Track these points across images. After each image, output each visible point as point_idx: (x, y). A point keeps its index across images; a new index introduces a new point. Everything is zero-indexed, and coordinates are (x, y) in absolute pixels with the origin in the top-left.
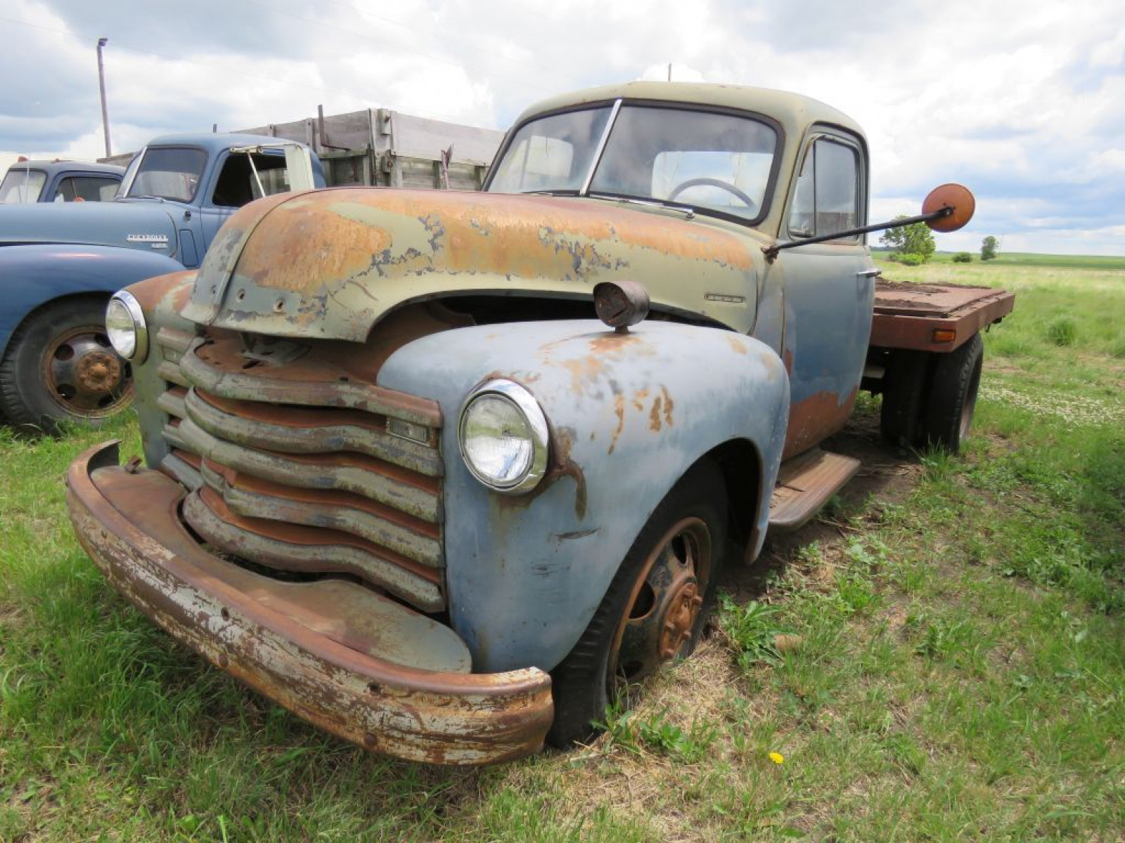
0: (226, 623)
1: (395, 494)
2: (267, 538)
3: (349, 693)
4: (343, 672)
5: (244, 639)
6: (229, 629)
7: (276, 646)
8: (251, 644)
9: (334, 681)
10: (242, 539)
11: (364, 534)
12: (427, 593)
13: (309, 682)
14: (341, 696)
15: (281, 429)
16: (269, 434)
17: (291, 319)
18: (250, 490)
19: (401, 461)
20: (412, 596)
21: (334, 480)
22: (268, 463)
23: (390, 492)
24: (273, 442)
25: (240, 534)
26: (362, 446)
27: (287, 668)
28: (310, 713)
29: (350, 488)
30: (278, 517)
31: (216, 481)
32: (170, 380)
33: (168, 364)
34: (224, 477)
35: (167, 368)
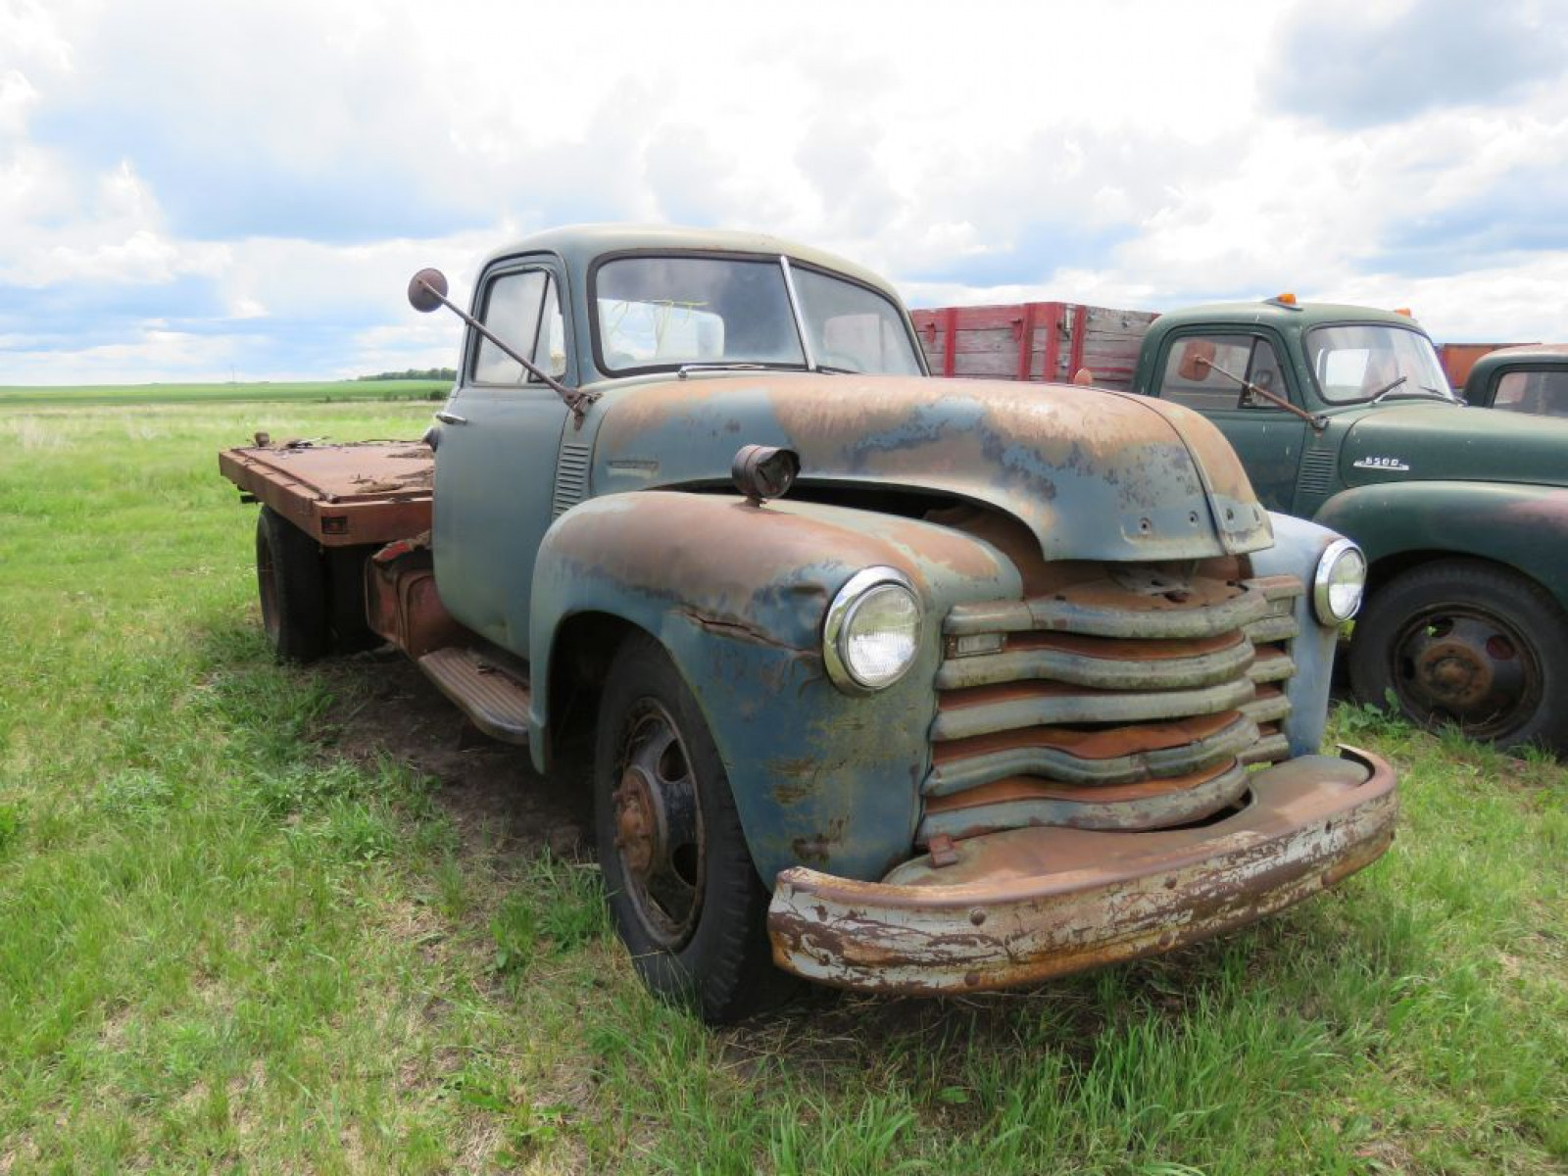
0: (1330, 835)
5: (1347, 834)
6: (1335, 838)
7: (1362, 815)
8: (1352, 832)
12: (1283, 741)
27: (1373, 823)
31: (1126, 766)
32: (981, 682)
33: (963, 662)
34: (1143, 751)
35: (967, 667)
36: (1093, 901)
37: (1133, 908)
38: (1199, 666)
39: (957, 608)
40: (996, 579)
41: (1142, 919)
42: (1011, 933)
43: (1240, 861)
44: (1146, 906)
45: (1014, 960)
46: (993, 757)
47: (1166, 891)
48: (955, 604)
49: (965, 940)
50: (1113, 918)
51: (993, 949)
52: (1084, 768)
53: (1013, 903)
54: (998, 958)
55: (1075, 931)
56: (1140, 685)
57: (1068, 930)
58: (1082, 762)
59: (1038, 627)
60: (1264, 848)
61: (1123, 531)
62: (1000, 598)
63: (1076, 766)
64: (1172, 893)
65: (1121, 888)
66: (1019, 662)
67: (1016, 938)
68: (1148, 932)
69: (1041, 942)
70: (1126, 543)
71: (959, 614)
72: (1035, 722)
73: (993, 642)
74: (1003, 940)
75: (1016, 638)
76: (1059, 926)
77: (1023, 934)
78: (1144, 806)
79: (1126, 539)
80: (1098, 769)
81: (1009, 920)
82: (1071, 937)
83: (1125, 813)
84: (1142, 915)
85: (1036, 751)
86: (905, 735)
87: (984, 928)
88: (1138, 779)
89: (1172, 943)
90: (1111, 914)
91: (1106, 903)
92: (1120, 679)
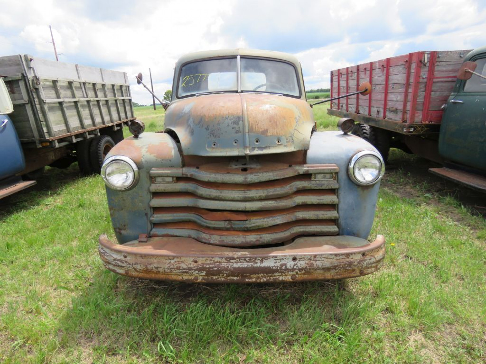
0: (296, 263)
1: (321, 200)
2: (272, 233)
3: (356, 260)
4: (353, 254)
5: (308, 264)
6: (299, 264)
7: (323, 259)
8: (312, 264)
9: (350, 259)
10: (261, 238)
11: (308, 218)
12: (333, 228)
13: (341, 264)
14: (354, 262)
15: (278, 189)
16: (274, 192)
17: (285, 146)
18: (261, 217)
19: (323, 187)
20: (330, 232)
21: (295, 202)
22: (275, 203)
23: (318, 199)
24: (278, 194)
25: (259, 236)
26: (304, 187)
27: (331, 263)
28: (339, 275)
29: (300, 204)
30: (285, 222)
31: (222, 224)
32: (164, 191)
33: (158, 185)
34: (230, 220)
35: (159, 186)
36: (163, 260)
37: (178, 265)
38: (244, 194)
39: (153, 169)
40: (170, 160)
41: (182, 269)
42: (134, 263)
43: (232, 261)
44: (183, 266)
45: (136, 270)
46: (175, 215)
47: (193, 263)
48: (153, 167)
49: (121, 261)
50: (170, 266)
51: (129, 266)
52: (205, 222)
53: (135, 254)
54: (131, 268)
55: (155, 267)
56: (215, 197)
57: (152, 266)
58: (205, 220)
59: (184, 176)
60: (247, 259)
61: (206, 146)
62: (172, 166)
63: (203, 221)
64: (196, 265)
65: (174, 258)
66: (181, 186)
67: (135, 264)
68: (186, 274)
69: (143, 267)
70: (207, 150)
71: (153, 170)
72: (186, 205)
73: (169, 179)
74: (131, 264)
75: (179, 179)
76: (151, 264)
77: (137, 264)
78: (224, 238)
79: (207, 149)
80: (211, 224)
81: (134, 259)
82: (154, 269)
83: (215, 238)
84: (181, 268)
85: (192, 215)
86: (140, 204)
87: (127, 259)
88: (227, 230)
89: (199, 281)
90: (169, 265)
91: (168, 262)
92: (207, 195)
